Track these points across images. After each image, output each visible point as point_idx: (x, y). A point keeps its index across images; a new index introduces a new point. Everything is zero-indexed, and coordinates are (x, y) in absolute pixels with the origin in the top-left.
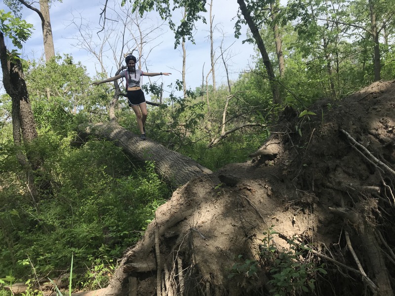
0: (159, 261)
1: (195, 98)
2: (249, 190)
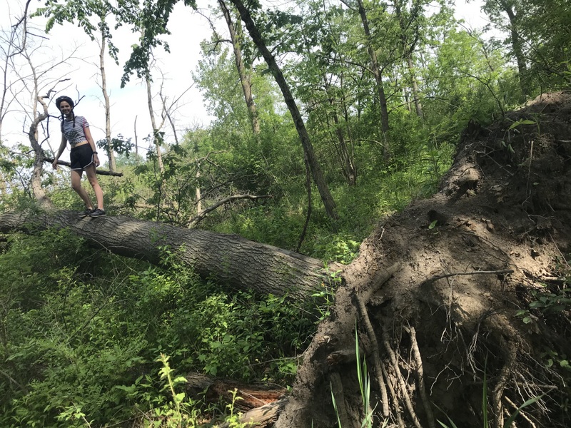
2: (468, 225)
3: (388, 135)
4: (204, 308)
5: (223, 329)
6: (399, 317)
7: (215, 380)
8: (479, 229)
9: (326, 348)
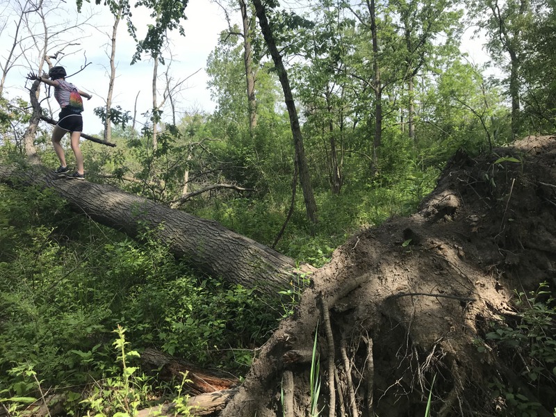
2: (441, 249)
3: (378, 151)
4: (172, 288)
5: (187, 311)
6: (360, 327)
7: (171, 360)
8: (450, 254)
9: (284, 345)
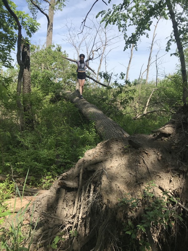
0: (80, 183)
1: (130, 86)
2: (146, 153)
